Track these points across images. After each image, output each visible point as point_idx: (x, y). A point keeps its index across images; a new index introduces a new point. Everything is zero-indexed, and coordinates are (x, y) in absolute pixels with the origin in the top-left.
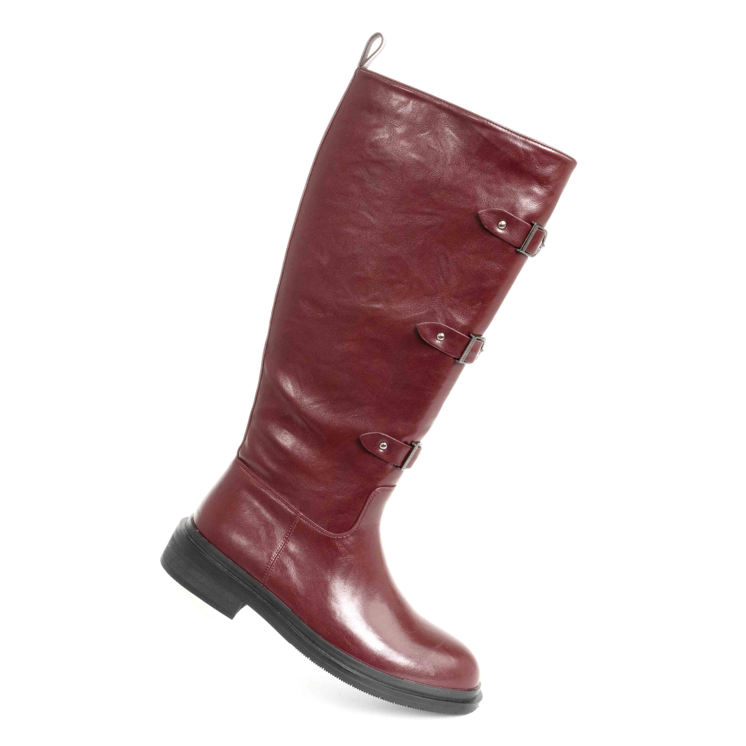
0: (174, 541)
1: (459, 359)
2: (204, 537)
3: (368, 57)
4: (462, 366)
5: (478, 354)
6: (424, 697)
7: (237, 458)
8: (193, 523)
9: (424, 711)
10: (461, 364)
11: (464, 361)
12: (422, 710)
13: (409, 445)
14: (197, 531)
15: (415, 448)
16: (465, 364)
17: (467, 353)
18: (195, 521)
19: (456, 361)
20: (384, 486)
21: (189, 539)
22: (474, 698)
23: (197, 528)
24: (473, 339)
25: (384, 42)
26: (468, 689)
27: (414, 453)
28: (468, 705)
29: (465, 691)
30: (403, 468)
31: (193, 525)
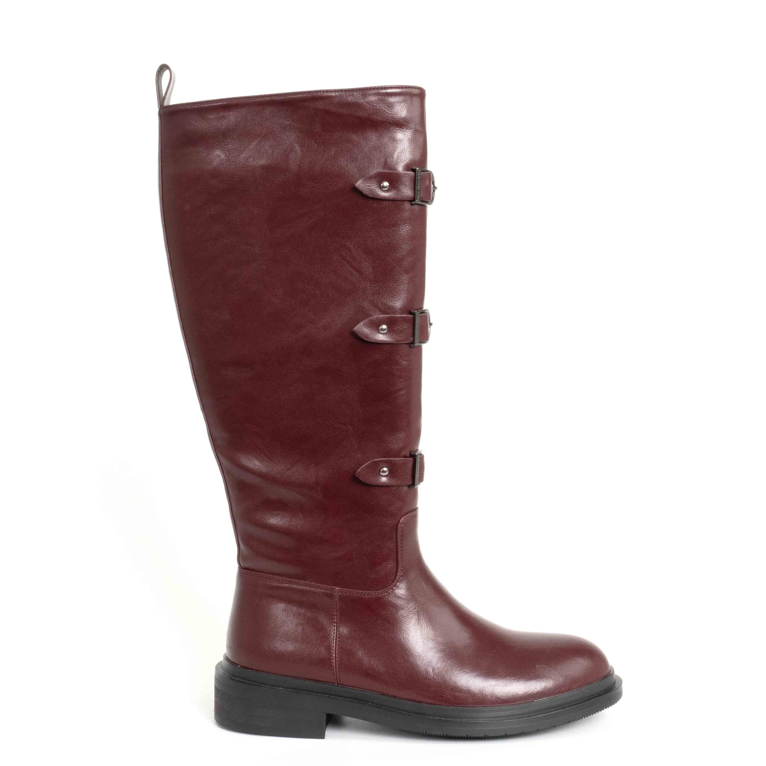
0: (220, 691)
1: (413, 343)
2: (249, 669)
3: (164, 96)
4: (420, 349)
5: (429, 329)
6: (564, 708)
7: (240, 569)
8: (230, 662)
9: (572, 722)
10: (418, 346)
11: (420, 342)
12: (569, 723)
13: (410, 457)
14: (239, 666)
15: (417, 457)
16: (422, 345)
17: (417, 332)
18: (231, 659)
19: (412, 345)
20: (407, 513)
21: (235, 680)
22: (614, 683)
23: (237, 664)
24: (417, 314)
25: (173, 73)
26: (604, 677)
27: (419, 463)
28: (612, 693)
29: (602, 680)
30: (416, 485)
31: (232, 664)
